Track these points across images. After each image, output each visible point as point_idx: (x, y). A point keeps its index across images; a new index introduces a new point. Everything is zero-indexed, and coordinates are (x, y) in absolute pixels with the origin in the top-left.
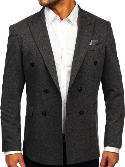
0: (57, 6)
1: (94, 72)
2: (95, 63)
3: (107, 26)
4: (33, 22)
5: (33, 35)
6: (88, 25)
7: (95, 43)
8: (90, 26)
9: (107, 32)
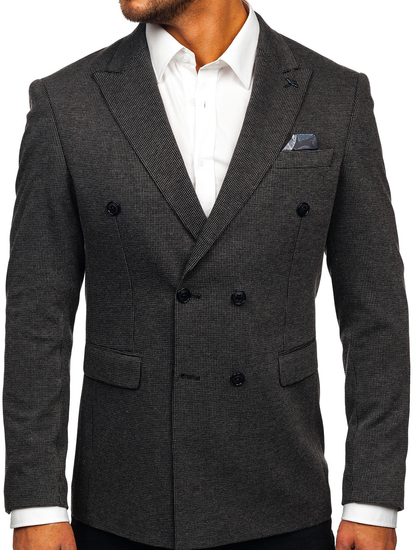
0: (181, 19)
1: (291, 240)
2: (303, 211)
3: (353, 89)
4: (110, 68)
5: (114, 111)
6: (286, 87)
7: (304, 142)
8: (290, 89)
9: (352, 111)
